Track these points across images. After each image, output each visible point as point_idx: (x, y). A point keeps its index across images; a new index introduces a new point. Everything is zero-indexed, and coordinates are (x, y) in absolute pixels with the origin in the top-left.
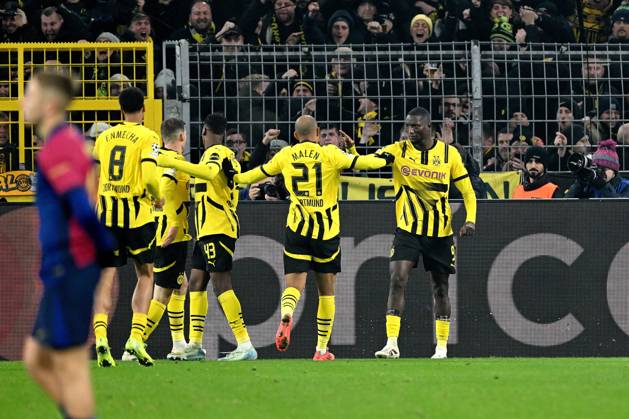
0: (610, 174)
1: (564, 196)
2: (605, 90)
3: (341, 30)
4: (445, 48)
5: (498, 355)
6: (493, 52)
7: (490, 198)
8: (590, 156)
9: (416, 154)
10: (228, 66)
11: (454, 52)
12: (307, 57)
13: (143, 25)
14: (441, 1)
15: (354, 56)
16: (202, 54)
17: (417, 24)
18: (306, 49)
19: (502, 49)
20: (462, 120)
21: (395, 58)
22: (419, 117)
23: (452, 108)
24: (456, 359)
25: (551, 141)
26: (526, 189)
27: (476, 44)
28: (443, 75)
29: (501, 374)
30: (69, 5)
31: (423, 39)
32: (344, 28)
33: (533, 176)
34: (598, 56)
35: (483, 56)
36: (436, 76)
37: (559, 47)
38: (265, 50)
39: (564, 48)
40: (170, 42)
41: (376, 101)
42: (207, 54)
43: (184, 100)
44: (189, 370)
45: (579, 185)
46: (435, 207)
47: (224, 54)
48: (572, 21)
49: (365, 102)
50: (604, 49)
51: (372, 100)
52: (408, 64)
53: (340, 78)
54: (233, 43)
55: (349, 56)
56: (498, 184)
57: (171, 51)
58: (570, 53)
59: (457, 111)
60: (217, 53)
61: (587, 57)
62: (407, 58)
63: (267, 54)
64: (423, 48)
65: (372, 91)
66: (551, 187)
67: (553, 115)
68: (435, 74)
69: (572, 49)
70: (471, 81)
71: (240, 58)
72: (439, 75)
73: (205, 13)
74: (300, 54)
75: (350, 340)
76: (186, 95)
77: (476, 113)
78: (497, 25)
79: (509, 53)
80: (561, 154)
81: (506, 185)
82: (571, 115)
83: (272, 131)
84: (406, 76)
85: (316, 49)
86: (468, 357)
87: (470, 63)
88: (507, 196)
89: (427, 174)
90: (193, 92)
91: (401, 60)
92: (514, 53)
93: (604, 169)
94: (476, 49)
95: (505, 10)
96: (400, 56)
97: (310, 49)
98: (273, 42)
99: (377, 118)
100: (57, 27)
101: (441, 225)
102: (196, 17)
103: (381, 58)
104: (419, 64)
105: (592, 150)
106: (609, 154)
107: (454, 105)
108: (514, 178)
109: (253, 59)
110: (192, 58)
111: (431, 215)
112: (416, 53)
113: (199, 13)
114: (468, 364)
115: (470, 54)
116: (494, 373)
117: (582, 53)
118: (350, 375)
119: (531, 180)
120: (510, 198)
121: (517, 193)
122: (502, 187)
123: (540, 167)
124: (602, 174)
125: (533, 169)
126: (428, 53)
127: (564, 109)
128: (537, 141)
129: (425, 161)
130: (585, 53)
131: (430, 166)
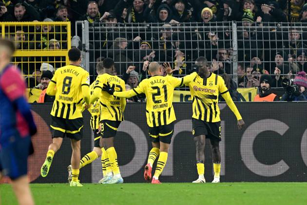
0: (303, 89)
1: (279, 100)
2: (300, 46)
3: (164, 14)
4: (219, 25)
5: (245, 181)
6: (243, 27)
7: (242, 101)
8: (292, 80)
9: (201, 80)
10: (108, 34)
11: (224, 27)
12: (149, 29)
13: (64, 12)
14: (217, 1)
15: (173, 29)
16: (95, 28)
17: (205, 13)
18: (148, 25)
19: (248, 25)
20: (228, 61)
21: (193, 30)
22: (201, 62)
23: (222, 55)
24: (224, 183)
25: (273, 72)
26: (260, 97)
27: (234, 22)
28: (218, 38)
29: (247, 191)
30: (29, 3)
31: (208, 20)
32: (165, 13)
33: (264, 90)
34: (297, 29)
35: (238, 29)
36: (214, 39)
37: (277, 24)
38: (127, 25)
39: (279, 25)
40: (79, 22)
41: (183, 52)
42: (98, 28)
43: (86, 51)
44: (89, 188)
45: (287, 95)
46: (210, 107)
47: (106, 28)
48: (285, 12)
49: (178, 52)
50: (299, 25)
51: (182, 51)
52: (200, 33)
53: (165, 40)
54: (111, 22)
55: (170, 29)
56: (245, 94)
57: (80, 26)
58: (282, 27)
59: (225, 57)
60: (103, 27)
61: (291, 29)
62: (199, 30)
63: (128, 27)
64: (208, 25)
65: (181, 46)
66: (273, 96)
67: (273, 59)
68: (214, 38)
69: (283, 25)
70: (232, 42)
71: (115, 30)
72: (216, 38)
73: (95, 9)
74: (145, 27)
75: (170, 173)
76: (87, 48)
77: (235, 58)
78: (245, 14)
79: (251, 27)
80: (277, 78)
81: (250, 94)
82: (282, 59)
83: (131, 67)
84: (199, 39)
85: (153, 25)
86: (230, 182)
87: (231, 33)
88: (250, 100)
89: (206, 90)
90: (91, 47)
91: (196, 31)
92: (254, 27)
93: (300, 86)
94: (234, 25)
95: (251, 5)
96: (196, 29)
97: (150, 25)
98: (132, 21)
99: (184, 60)
100: (22, 13)
101: (214, 116)
102: (90, 11)
103: (187, 30)
104: (205, 33)
105: (293, 77)
106: (302, 79)
107: (223, 53)
108: (254, 91)
109: (121, 30)
110: (90, 30)
111: (209, 111)
112: (204, 27)
113: (91, 9)
114: (231, 186)
115: (231, 28)
116: (244, 190)
117: (288, 27)
118: (170, 191)
119: (263, 92)
120: (252, 101)
121: (256, 98)
122: (248, 95)
123: (268, 85)
124: (299, 89)
125: (264, 86)
126: (210, 27)
127: (279, 55)
128: (265, 72)
129: (205, 84)
130: (290, 27)
131: (208, 87)
